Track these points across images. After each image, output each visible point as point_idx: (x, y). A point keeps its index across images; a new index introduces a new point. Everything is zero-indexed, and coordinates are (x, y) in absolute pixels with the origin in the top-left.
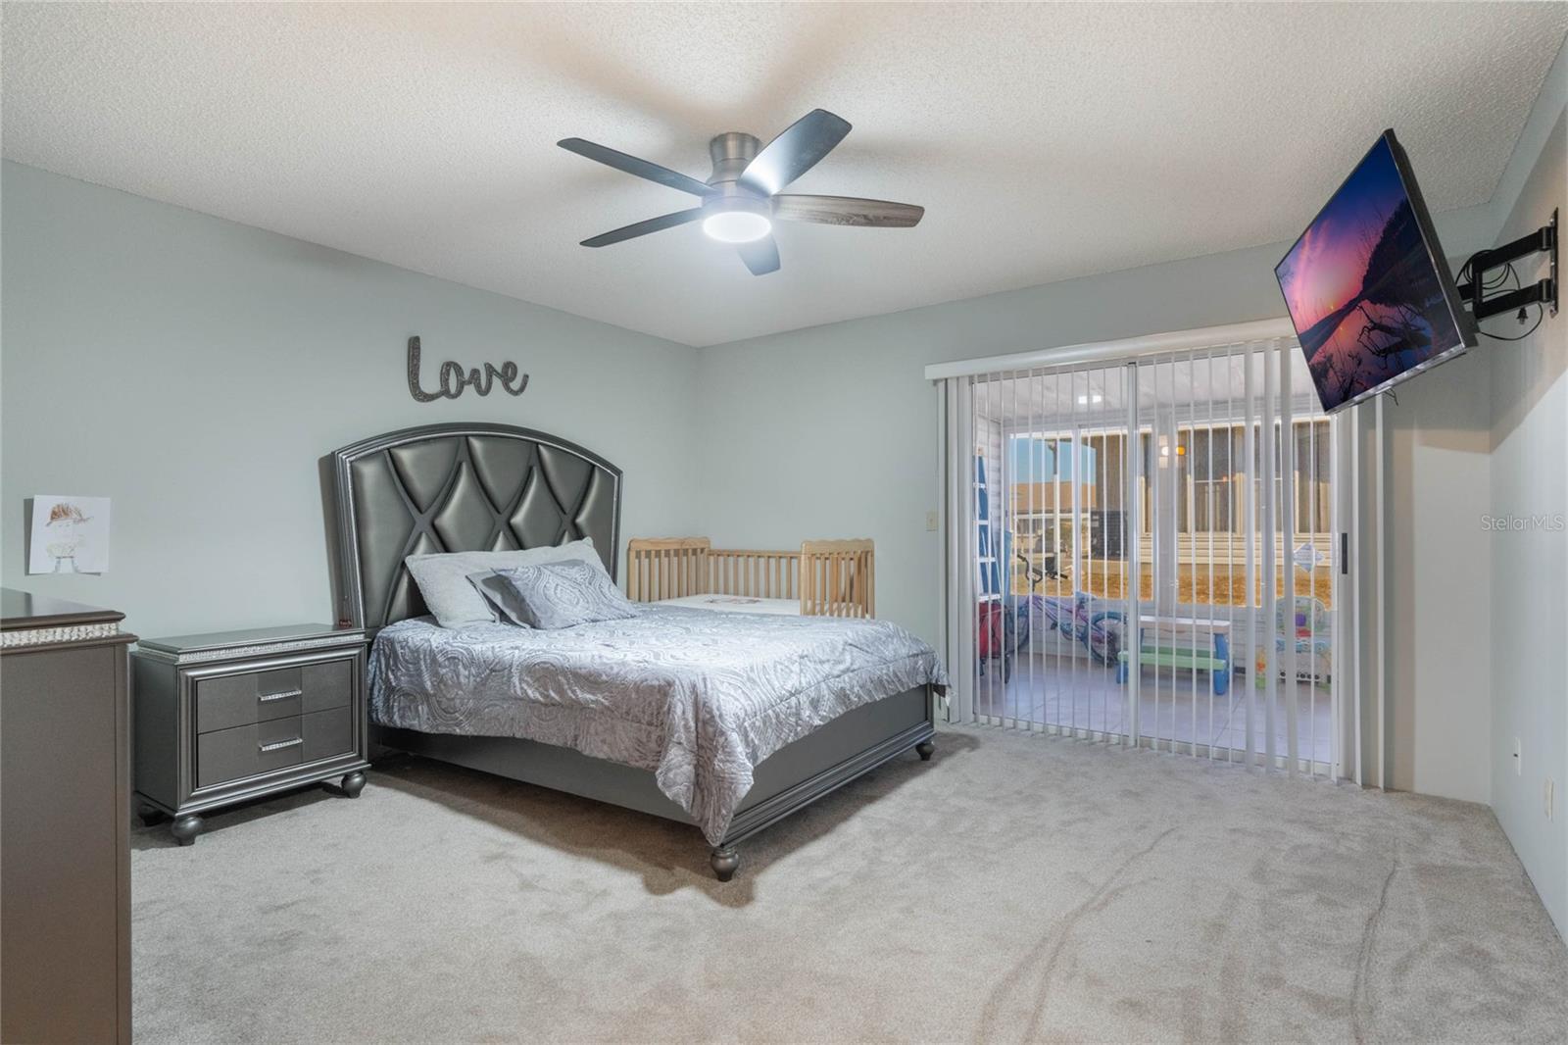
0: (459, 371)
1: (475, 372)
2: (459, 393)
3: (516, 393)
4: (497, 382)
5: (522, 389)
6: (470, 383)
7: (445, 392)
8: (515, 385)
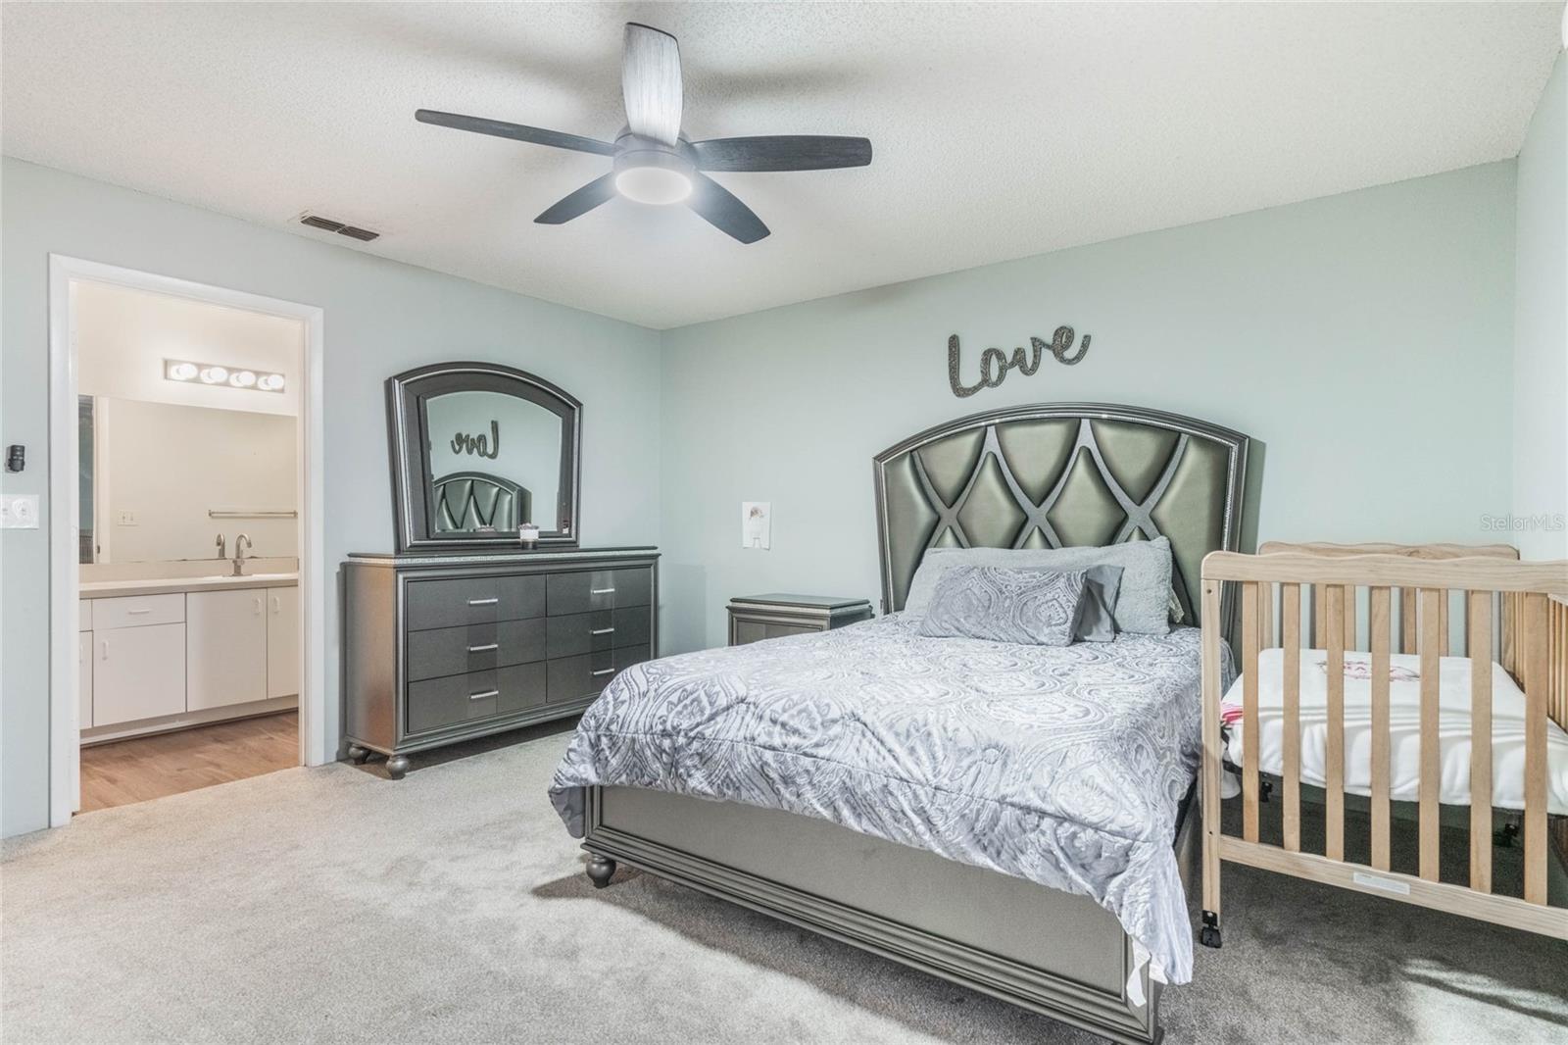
0: (1000, 355)
1: (1019, 352)
2: (1001, 378)
3: (1070, 362)
4: (1047, 355)
5: (1078, 358)
6: (1012, 365)
7: (985, 381)
8: (1070, 354)
